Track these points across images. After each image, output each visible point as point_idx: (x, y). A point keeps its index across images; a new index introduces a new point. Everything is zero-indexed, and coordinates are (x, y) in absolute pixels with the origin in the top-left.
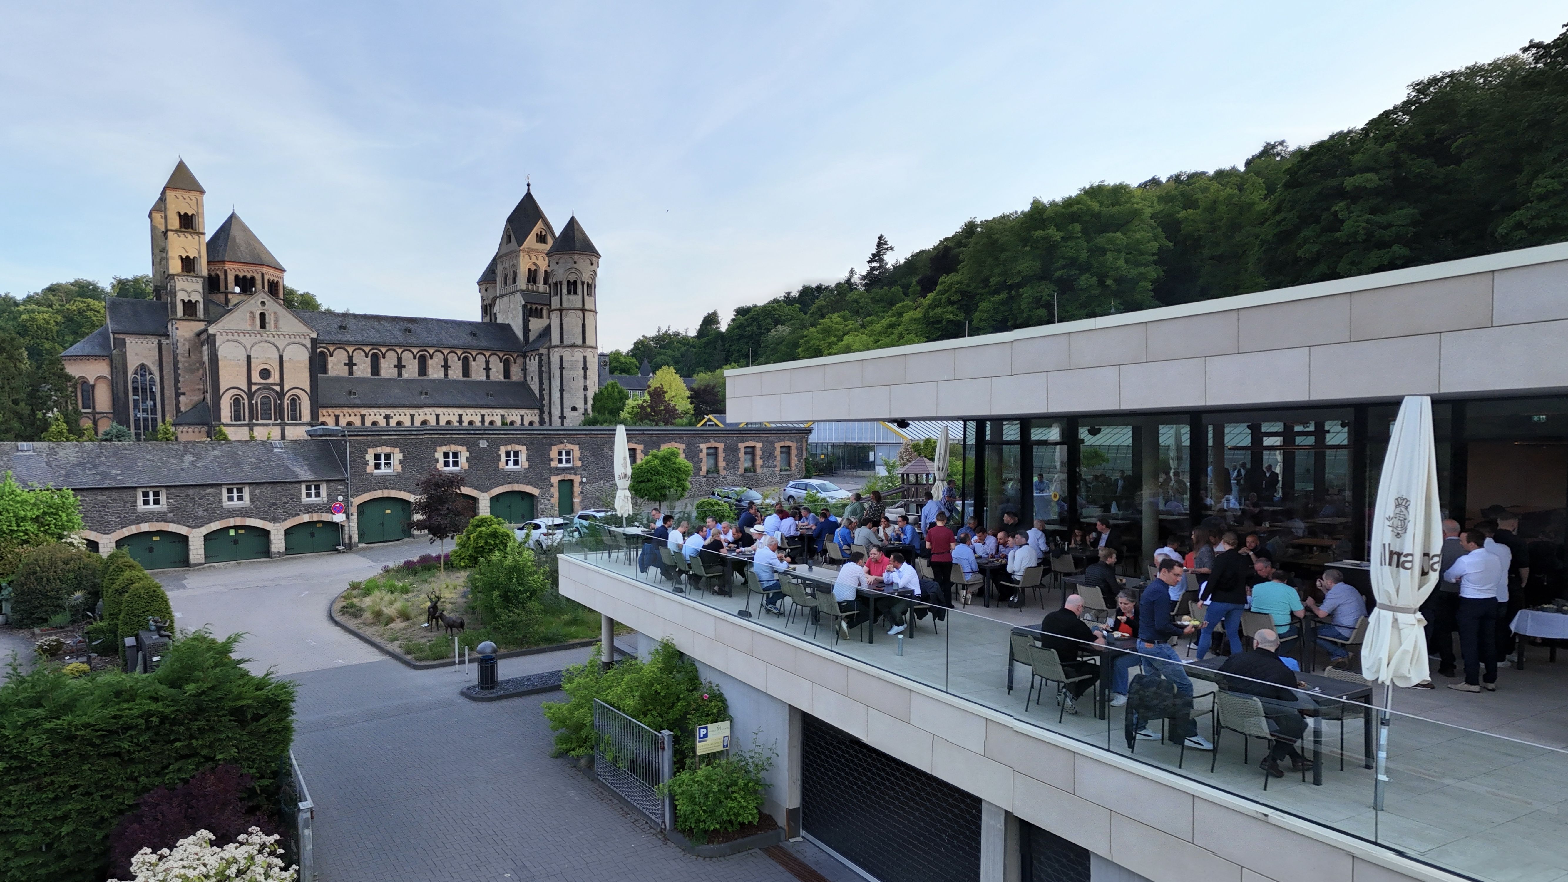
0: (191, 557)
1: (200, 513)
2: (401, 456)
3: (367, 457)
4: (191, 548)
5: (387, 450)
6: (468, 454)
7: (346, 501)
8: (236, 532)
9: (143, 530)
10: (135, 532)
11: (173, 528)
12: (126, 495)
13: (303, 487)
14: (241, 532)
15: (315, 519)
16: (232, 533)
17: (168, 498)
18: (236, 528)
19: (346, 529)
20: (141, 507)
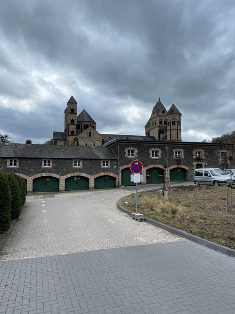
0: (60, 187)
1: (64, 170)
2: (137, 151)
3: (125, 151)
4: (60, 184)
5: (133, 149)
6: (161, 152)
7: (117, 168)
8: (77, 179)
9: (43, 176)
10: (40, 176)
11: (54, 175)
12: (38, 161)
13: (102, 162)
14: (79, 178)
15: (106, 175)
16: (75, 179)
17: (53, 163)
18: (77, 177)
19: (117, 179)
20: (43, 166)
